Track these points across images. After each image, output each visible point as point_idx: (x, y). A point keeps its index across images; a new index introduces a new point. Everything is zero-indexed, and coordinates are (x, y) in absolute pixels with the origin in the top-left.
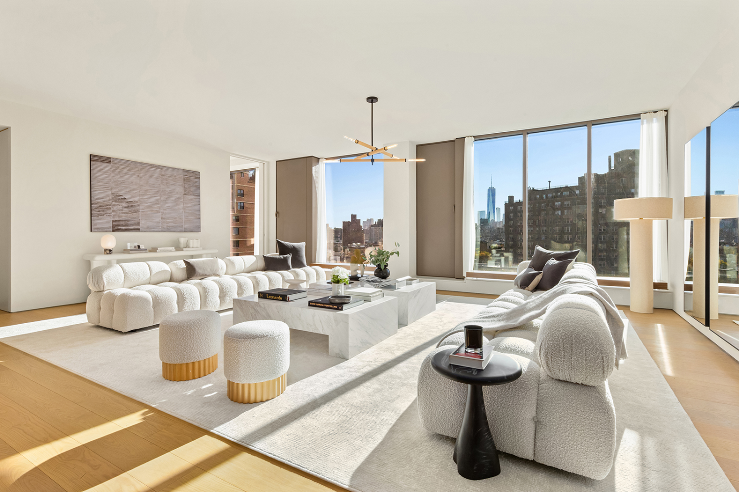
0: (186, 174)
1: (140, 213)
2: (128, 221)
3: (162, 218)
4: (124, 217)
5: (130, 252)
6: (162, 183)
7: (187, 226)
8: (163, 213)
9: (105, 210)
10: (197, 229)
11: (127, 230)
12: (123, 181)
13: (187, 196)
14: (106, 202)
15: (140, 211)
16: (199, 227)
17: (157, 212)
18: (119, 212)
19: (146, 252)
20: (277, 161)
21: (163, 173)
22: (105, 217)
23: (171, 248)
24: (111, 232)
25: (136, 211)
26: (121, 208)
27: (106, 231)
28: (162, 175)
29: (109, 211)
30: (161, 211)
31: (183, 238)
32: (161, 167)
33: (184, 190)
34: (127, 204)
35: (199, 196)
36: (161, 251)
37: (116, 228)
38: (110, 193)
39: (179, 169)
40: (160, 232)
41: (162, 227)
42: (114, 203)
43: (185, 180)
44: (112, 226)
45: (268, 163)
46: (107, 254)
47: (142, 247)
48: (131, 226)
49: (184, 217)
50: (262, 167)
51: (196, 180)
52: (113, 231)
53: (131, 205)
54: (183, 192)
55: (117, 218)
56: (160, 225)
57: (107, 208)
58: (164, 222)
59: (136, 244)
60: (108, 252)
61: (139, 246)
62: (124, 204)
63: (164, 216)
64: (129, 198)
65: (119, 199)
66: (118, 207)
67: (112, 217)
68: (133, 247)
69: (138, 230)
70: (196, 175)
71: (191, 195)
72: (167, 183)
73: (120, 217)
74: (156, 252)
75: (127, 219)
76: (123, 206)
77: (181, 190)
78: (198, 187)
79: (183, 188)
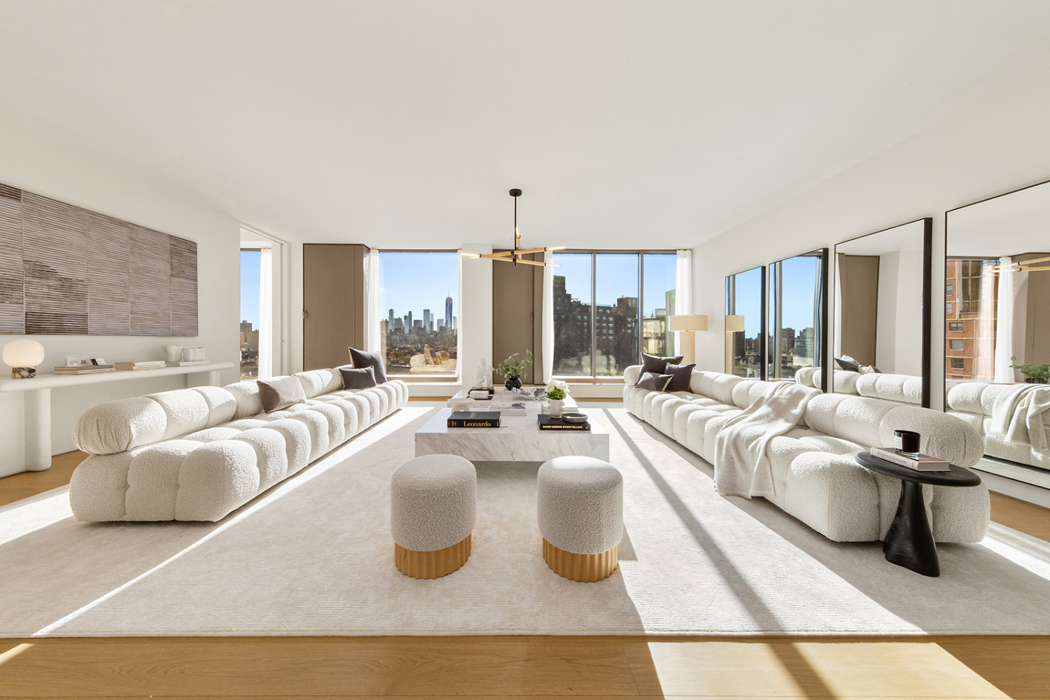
0: (175, 243)
1: (88, 301)
2: (63, 315)
3: (132, 312)
4: (52, 307)
5: (79, 372)
6: (132, 253)
7: (176, 327)
8: (133, 303)
9: (8, 292)
10: (193, 331)
11: (60, 331)
12: (49, 238)
13: (177, 279)
14: (10, 275)
15: (89, 297)
16: (196, 329)
17: (123, 301)
18: (43, 297)
19: (112, 371)
20: (304, 244)
21: (134, 236)
22: (7, 306)
23: (158, 363)
24: (22, 334)
25: (81, 297)
26: (46, 290)
27: (11, 333)
28: (131, 238)
29: (16, 294)
30: (130, 300)
31: (175, 346)
32: (130, 226)
33: (172, 269)
34: (59, 283)
35: (196, 280)
36: (141, 369)
37: (34, 327)
38: (18, 258)
39: (161, 233)
40: (127, 335)
41: (133, 327)
42: (29, 279)
43: (174, 252)
44: (24, 323)
45: (289, 244)
46: (23, 377)
47: (100, 361)
48: (68, 324)
49: (171, 312)
50: (280, 249)
51: (191, 255)
52: (28, 333)
53: (67, 286)
54: (169, 272)
55: (35, 308)
56: (129, 324)
57: (12, 288)
58: (135, 319)
59: (87, 357)
60: (25, 373)
61: (94, 361)
62: (52, 282)
63: (135, 309)
64: (63, 272)
65: (41, 272)
66: (39, 287)
67: (24, 306)
68: (80, 361)
69: (84, 332)
70: (191, 247)
71: (182, 277)
72: (141, 254)
73: (42, 306)
74: (132, 369)
75: (59, 311)
76: (49, 286)
77: (167, 268)
78: (195, 267)
79: (169, 266)
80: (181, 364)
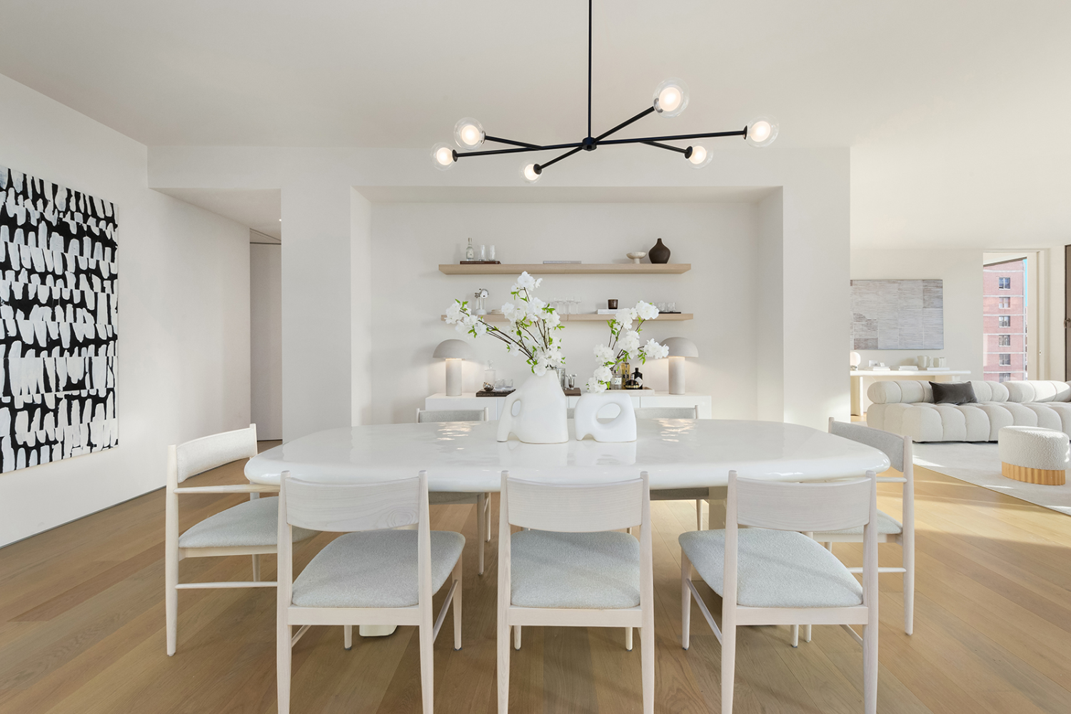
0: (926, 284)
1: (878, 330)
2: (868, 340)
3: (900, 335)
4: (864, 335)
6: (900, 298)
7: (926, 343)
8: (901, 328)
10: (940, 346)
11: (867, 348)
12: (862, 300)
13: (927, 309)
15: (878, 328)
16: (942, 343)
17: (895, 328)
18: (861, 331)
20: (1066, 246)
21: (901, 288)
23: (913, 367)
25: (875, 329)
26: (861, 327)
28: (899, 289)
29: (851, 330)
30: (899, 327)
32: (899, 281)
33: (924, 303)
34: (867, 323)
35: (942, 307)
36: (903, 370)
37: (857, 347)
38: (852, 313)
39: (917, 280)
40: (898, 350)
41: (900, 344)
42: (855, 322)
43: (925, 291)
44: (853, 345)
45: (1048, 251)
47: (883, 365)
48: (871, 344)
49: (924, 332)
50: (1035, 258)
51: (939, 289)
52: (855, 350)
53: (870, 324)
54: (923, 305)
55: (858, 337)
56: (898, 342)
58: (901, 339)
59: (877, 362)
60: (854, 368)
62: (864, 323)
63: (902, 333)
64: (868, 317)
65: (860, 318)
66: (859, 326)
67: (854, 336)
68: (874, 364)
69: (876, 348)
70: (938, 284)
71: (932, 307)
72: (905, 298)
73: (860, 336)
74: (898, 370)
75: (866, 337)
76: (862, 325)
77: (920, 303)
78: (940, 298)
79: (922, 301)
80: (928, 369)
